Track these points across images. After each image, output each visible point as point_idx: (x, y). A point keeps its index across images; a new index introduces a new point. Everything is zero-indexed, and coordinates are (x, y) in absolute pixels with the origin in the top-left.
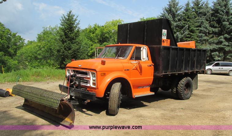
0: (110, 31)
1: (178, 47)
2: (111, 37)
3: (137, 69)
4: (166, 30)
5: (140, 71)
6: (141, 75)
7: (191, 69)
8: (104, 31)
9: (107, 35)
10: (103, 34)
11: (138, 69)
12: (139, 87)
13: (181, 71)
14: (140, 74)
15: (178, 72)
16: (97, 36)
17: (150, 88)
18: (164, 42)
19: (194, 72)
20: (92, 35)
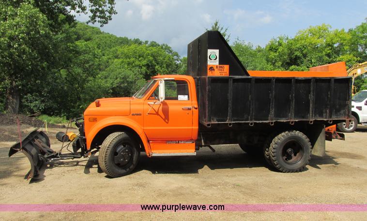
0: (303, 46)
1: (250, 77)
2: (305, 56)
3: (157, 113)
4: (218, 50)
5: (164, 117)
6: (167, 123)
7: (295, 117)
8: (293, 47)
9: (298, 53)
10: (291, 52)
11: (161, 113)
12: (169, 141)
13: (267, 120)
14: (165, 121)
15: (256, 120)
16: (280, 56)
17: (194, 144)
18: (214, 70)
19: (309, 121)
20: (272, 55)
